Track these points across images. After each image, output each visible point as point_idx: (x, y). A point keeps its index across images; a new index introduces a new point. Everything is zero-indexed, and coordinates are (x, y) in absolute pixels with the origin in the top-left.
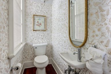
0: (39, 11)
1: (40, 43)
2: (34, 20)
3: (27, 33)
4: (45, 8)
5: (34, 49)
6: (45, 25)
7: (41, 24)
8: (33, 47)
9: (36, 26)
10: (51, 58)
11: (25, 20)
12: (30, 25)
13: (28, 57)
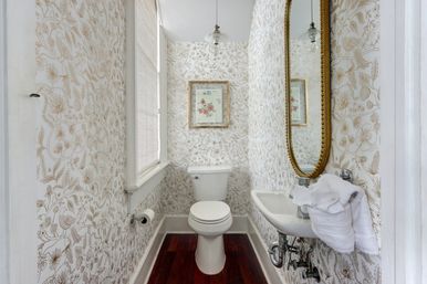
0: (207, 70)
1: (209, 165)
2: (192, 95)
3: (173, 133)
4: (224, 57)
5: (191, 182)
6: (227, 110)
7: (211, 108)
8: (189, 176)
9: (197, 113)
10: (247, 215)
11: (168, 100)
12: (182, 111)
13: (175, 203)
